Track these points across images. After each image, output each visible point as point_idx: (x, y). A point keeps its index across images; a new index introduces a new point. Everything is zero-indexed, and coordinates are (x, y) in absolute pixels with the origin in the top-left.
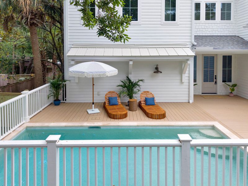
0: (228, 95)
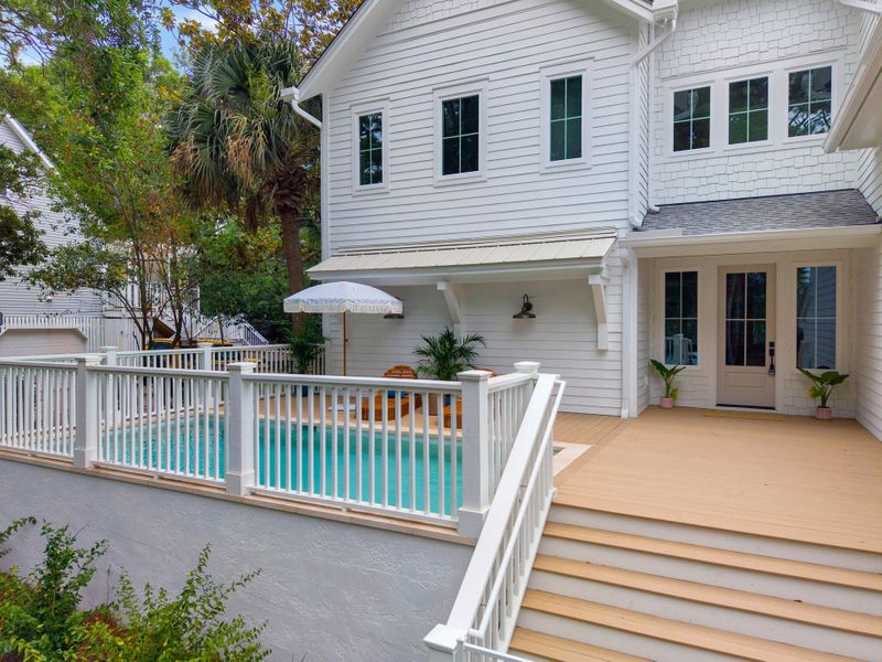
0: (813, 418)
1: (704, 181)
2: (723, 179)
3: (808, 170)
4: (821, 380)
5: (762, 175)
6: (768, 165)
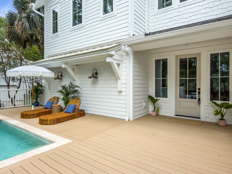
1: (170, 20)
2: (178, 18)
3: (215, 8)
4: (221, 106)
5: (194, 14)
6: (197, 9)
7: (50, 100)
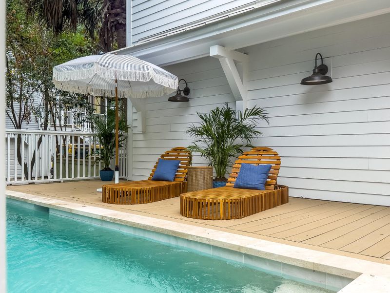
7: (163, 156)
